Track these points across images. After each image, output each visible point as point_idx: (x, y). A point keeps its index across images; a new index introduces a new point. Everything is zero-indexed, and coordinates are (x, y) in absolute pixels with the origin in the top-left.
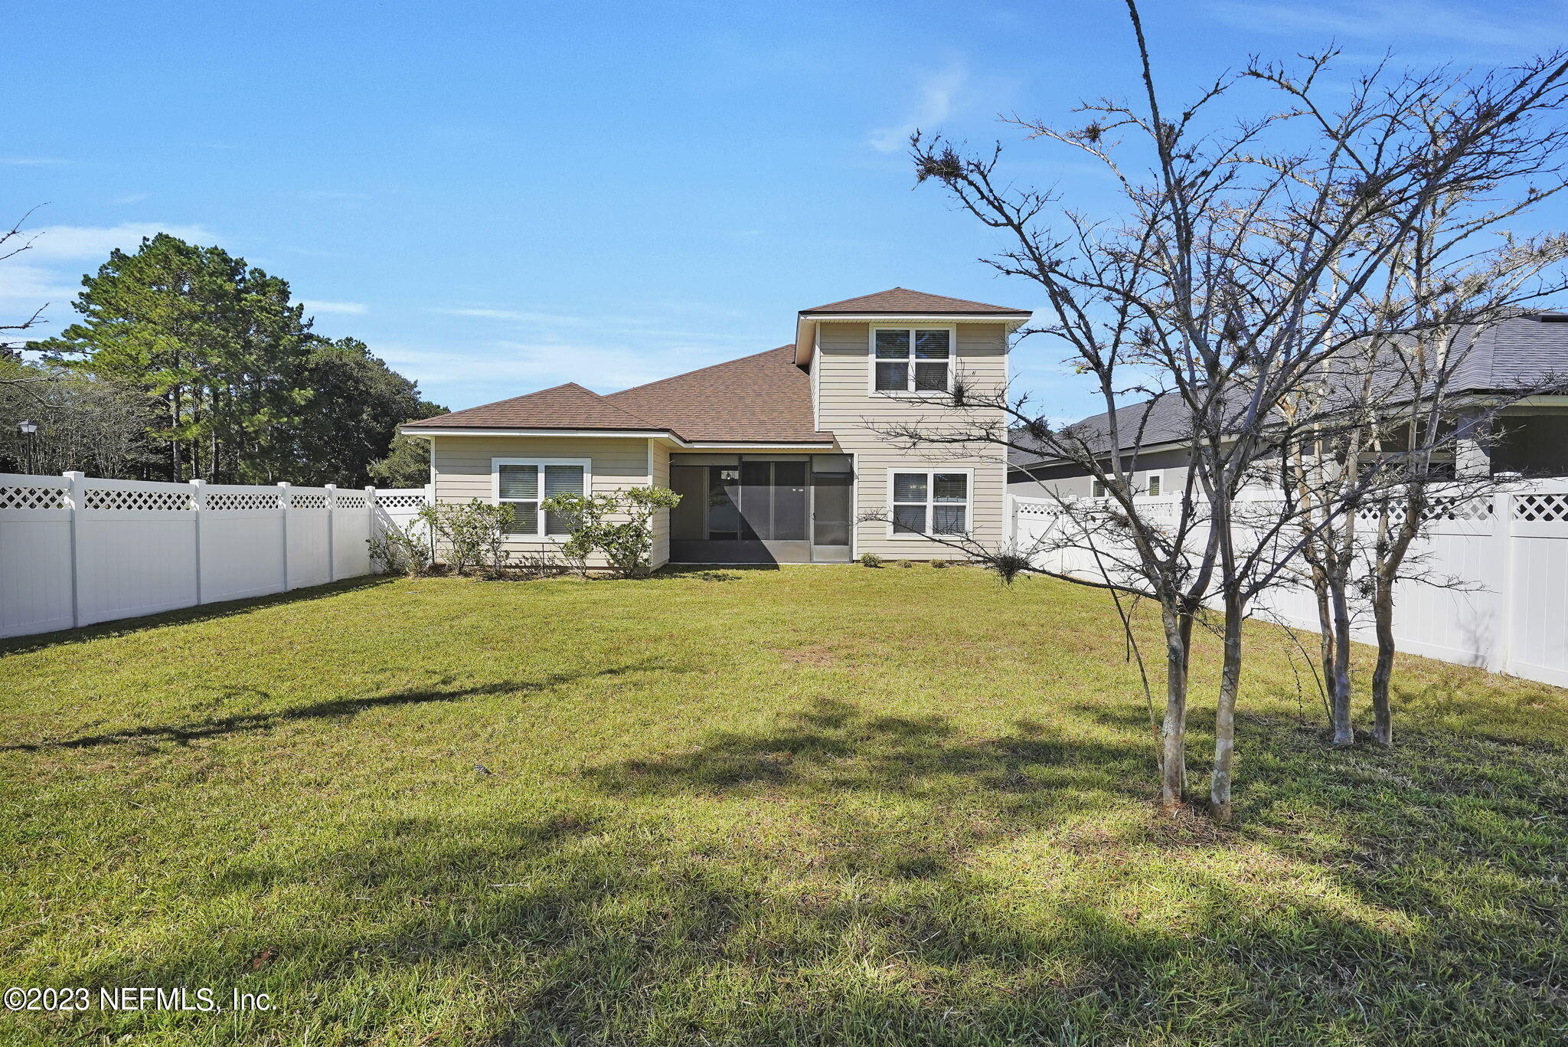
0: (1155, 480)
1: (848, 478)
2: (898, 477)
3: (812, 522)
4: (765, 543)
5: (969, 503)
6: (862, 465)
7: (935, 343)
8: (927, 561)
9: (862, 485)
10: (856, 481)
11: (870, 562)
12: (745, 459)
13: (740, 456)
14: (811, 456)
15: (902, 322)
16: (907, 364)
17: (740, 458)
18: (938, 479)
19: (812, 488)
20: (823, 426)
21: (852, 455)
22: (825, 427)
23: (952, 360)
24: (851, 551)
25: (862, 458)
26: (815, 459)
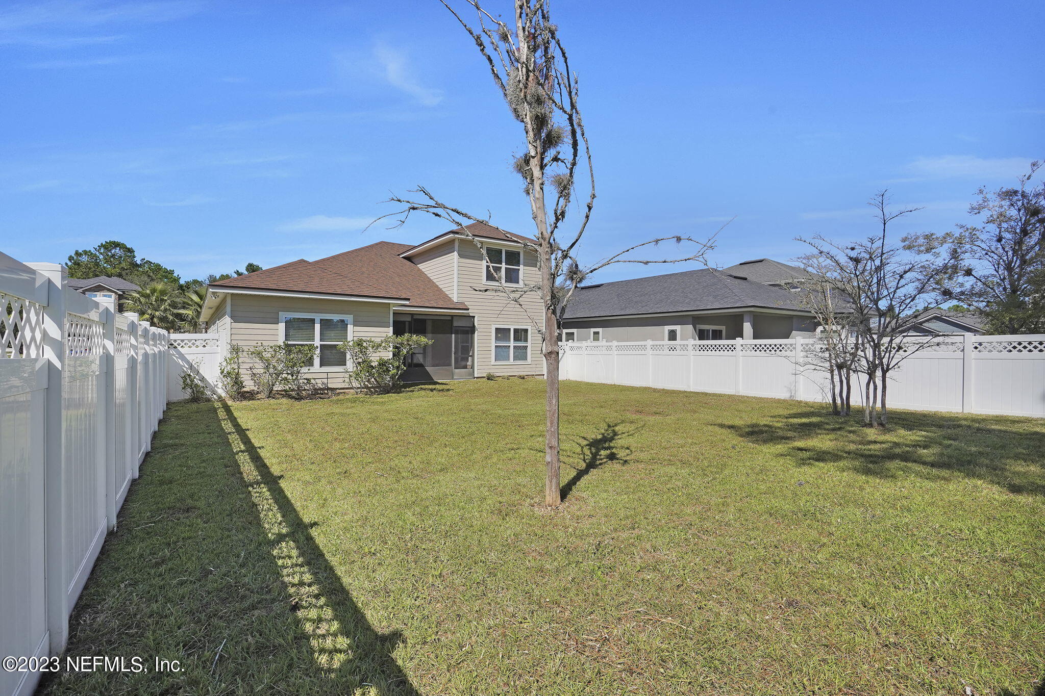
0: (596, 333)
1: (472, 329)
2: (497, 329)
3: (453, 355)
4: (428, 369)
5: (529, 344)
6: (480, 323)
7: (513, 258)
8: (515, 376)
9: (480, 334)
10: (476, 332)
11: (490, 378)
12: (415, 317)
13: (412, 315)
14: (452, 316)
15: (499, 244)
16: (501, 268)
17: (412, 317)
18: (516, 331)
19: (453, 335)
20: (460, 299)
21: (474, 317)
22: (461, 300)
23: (521, 267)
24: (474, 372)
25: (480, 319)
26: (454, 317)
